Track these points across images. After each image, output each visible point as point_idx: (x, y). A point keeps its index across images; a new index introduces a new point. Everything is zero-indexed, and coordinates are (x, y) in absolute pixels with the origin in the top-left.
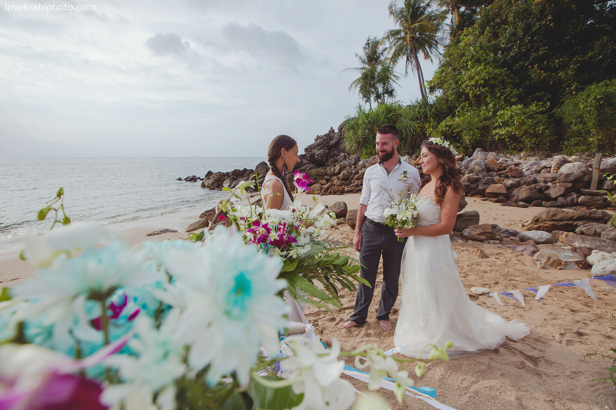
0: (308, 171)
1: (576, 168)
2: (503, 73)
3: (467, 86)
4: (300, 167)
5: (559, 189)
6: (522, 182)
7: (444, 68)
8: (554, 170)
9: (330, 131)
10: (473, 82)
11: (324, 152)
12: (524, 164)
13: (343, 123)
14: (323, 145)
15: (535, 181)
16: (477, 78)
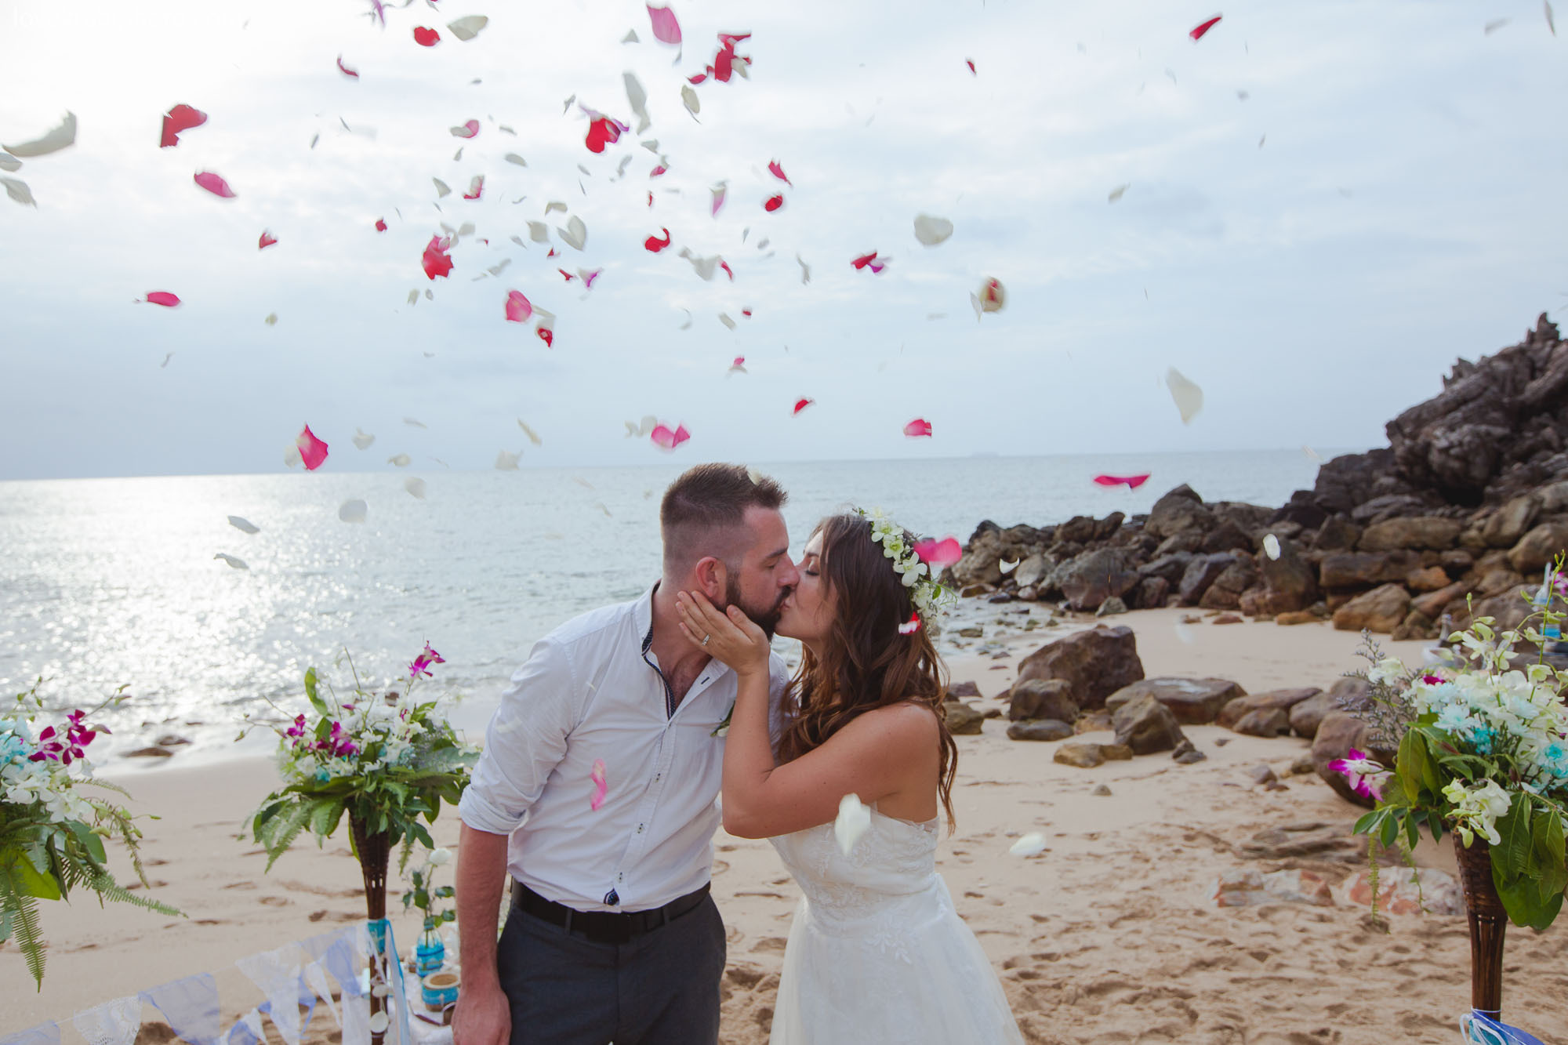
9: (1531, 336)
14: (1481, 401)
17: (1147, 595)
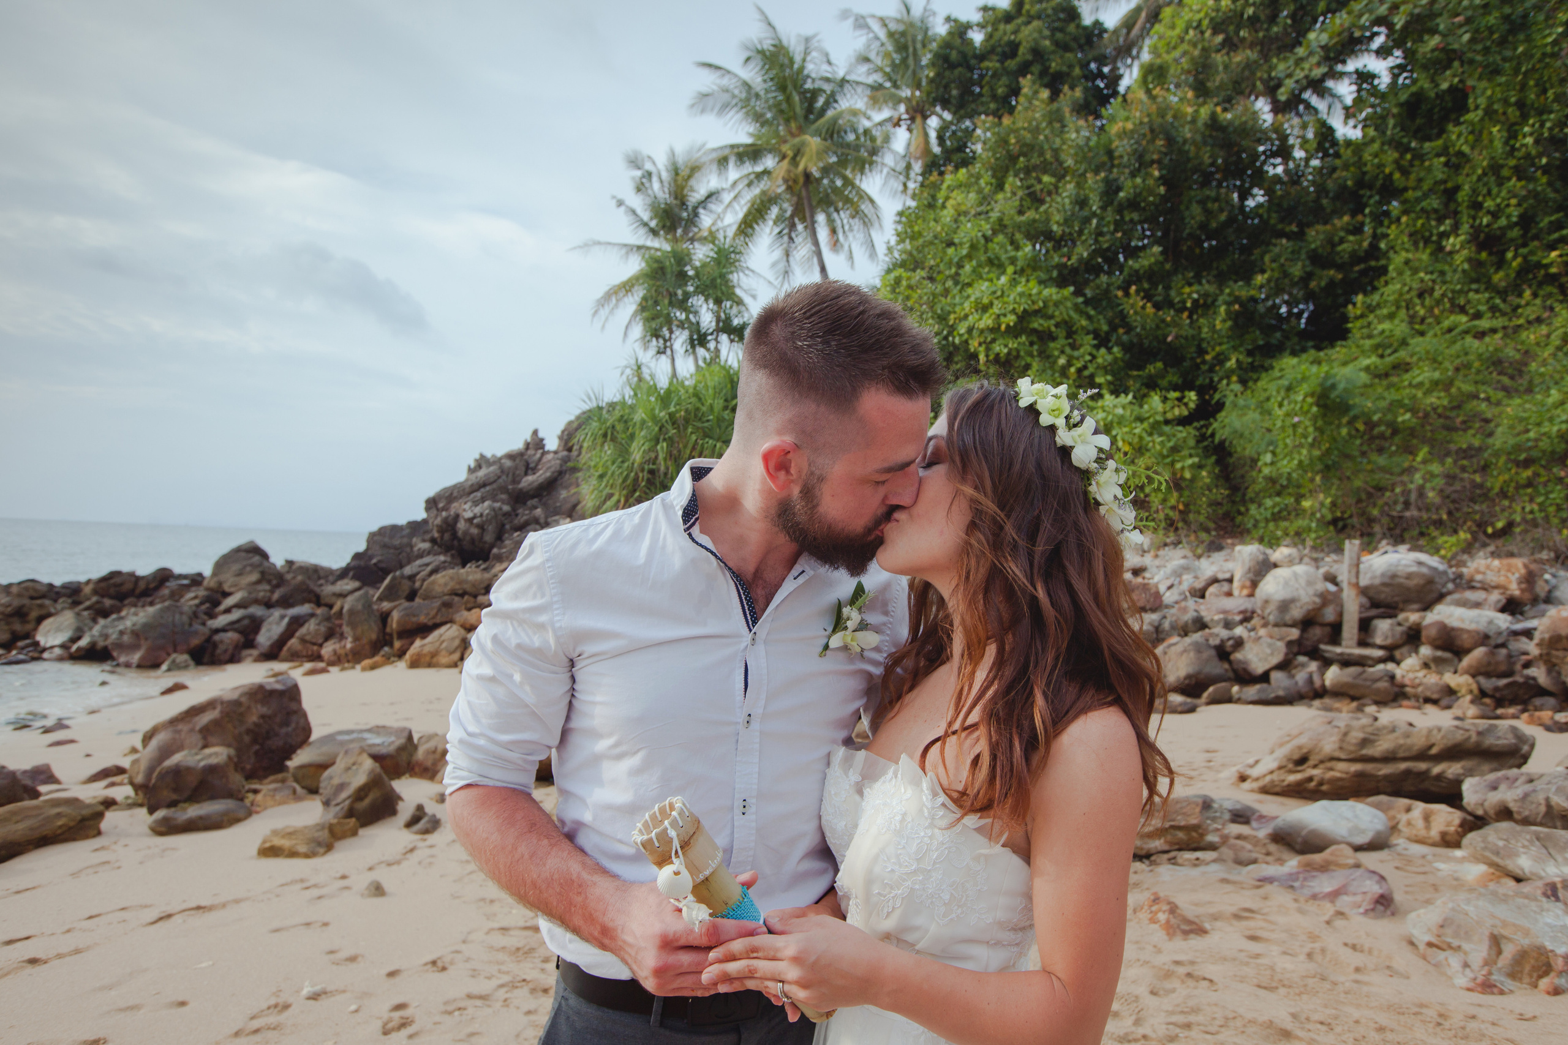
0: (424, 580)
1: (1303, 582)
2: (1066, 299)
3: (970, 330)
4: (401, 567)
5: (1270, 645)
6: (1166, 625)
7: (901, 270)
8: (1243, 587)
9: (527, 446)
10: (987, 321)
11: (494, 509)
12: (1155, 570)
13: (578, 418)
14: (494, 486)
15: (1200, 624)
16: (996, 310)
17: (218, 651)
